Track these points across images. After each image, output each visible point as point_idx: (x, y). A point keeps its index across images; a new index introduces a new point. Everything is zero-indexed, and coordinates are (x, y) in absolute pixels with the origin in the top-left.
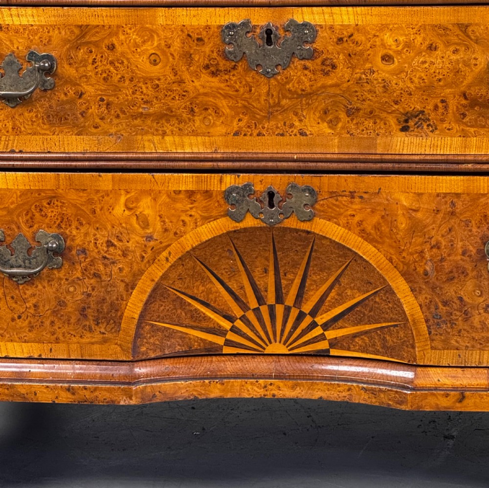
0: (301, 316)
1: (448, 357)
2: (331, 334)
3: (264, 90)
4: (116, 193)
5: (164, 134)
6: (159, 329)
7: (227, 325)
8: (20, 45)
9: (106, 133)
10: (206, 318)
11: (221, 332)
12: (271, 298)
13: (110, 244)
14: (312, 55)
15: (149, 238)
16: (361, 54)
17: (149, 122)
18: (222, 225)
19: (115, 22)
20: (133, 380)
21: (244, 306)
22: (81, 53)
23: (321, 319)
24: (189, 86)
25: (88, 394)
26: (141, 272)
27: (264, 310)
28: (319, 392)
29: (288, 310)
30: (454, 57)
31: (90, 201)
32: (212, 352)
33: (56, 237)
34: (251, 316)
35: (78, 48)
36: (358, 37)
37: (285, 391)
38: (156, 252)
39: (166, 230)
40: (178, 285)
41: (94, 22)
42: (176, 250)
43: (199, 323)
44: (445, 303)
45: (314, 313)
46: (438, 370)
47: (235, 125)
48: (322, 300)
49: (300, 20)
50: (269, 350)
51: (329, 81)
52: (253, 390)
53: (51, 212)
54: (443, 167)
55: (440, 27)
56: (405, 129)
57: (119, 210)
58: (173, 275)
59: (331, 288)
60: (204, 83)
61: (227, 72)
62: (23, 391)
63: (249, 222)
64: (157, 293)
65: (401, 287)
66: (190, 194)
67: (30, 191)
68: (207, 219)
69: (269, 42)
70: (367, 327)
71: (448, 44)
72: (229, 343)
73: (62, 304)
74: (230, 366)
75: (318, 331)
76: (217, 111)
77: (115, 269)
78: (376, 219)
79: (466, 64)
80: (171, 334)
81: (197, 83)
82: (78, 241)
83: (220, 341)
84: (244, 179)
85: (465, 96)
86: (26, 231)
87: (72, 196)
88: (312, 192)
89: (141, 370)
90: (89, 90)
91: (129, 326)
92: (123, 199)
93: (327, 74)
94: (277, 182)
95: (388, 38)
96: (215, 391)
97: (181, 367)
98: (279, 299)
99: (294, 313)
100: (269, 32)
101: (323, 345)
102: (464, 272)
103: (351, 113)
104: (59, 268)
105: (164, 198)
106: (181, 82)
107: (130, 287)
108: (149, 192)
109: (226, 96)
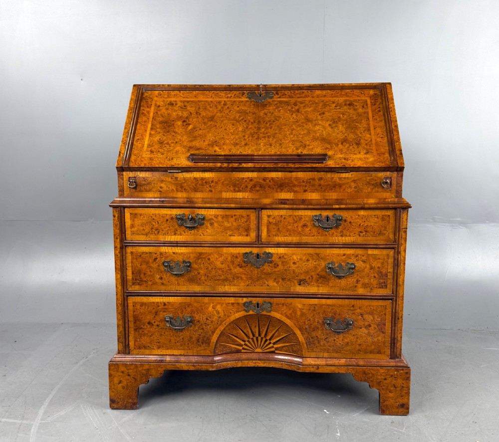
0: (266, 340)
1: (313, 354)
2: (276, 346)
3: (256, 272)
4: (209, 304)
5: (225, 285)
6: (222, 345)
7: (243, 343)
8: (180, 258)
9: (207, 285)
10: (237, 341)
11: (241, 345)
12: (257, 335)
13: (207, 319)
14: (271, 262)
15: (220, 317)
16: (286, 262)
17: (220, 282)
18: (242, 314)
19: (210, 252)
20: (214, 362)
21: (248, 337)
22: (199, 261)
23: (272, 341)
24: (233, 271)
25: (200, 367)
26: (217, 328)
27: (255, 338)
28: (272, 365)
29: (262, 338)
30: (315, 263)
31: (201, 306)
32: (238, 351)
33: (190, 317)
34: (251, 340)
35: (198, 259)
36: (285, 257)
37: (261, 364)
38: (222, 322)
39: (225, 315)
40: (228, 332)
41: (204, 251)
42: (228, 321)
43: (234, 342)
44: (312, 338)
45: (270, 339)
46: (310, 359)
47: (247, 283)
48: (273, 336)
49: (268, 252)
50: (256, 351)
51: (276, 270)
52: (251, 364)
53: (189, 309)
54: (311, 296)
55: (311, 254)
56: (300, 284)
57: (210, 309)
58: (227, 329)
59: (276, 331)
60: (238, 270)
61: (245, 267)
62: (178, 366)
63: (251, 312)
64: (222, 334)
65: (298, 333)
66: (233, 304)
67: (182, 303)
68: (238, 312)
69: (258, 258)
70: (287, 344)
71: (313, 259)
72: (243, 349)
73: (191, 338)
74: (244, 356)
75: (271, 345)
76: (242, 278)
77: (208, 327)
78: (290, 312)
79: (319, 265)
80: (226, 346)
81: (235, 270)
82: (197, 318)
83: (241, 348)
84: (250, 299)
85: (318, 275)
86: (181, 315)
87: (196, 304)
88: (271, 303)
89: (217, 358)
90: (202, 272)
91: (213, 345)
92: (211, 305)
93: (275, 267)
94: (260, 300)
95: (295, 257)
96: (240, 365)
97: (228, 357)
98: (260, 335)
99: (264, 340)
100: (258, 255)
101: (273, 349)
102: (318, 328)
103: (283, 279)
104: (191, 326)
105: (224, 305)
106: (230, 270)
107: (213, 332)
108: (219, 303)
109: (245, 274)
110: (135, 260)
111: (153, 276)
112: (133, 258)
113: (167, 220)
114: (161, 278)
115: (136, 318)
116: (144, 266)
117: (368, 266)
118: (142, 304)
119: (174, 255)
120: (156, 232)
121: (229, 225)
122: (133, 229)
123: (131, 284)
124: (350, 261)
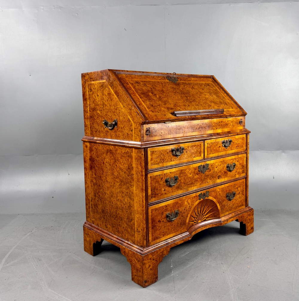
0: (203, 215)
1: (223, 215)
2: (206, 216)
3: (203, 176)
4: (185, 200)
5: (192, 187)
7: (194, 219)
8: (173, 175)
9: (184, 189)
11: (194, 221)
13: (185, 209)
14: (209, 169)
15: (190, 206)
16: (214, 167)
17: (190, 185)
18: (198, 201)
19: (185, 168)
21: (196, 215)
25: (185, 240)
26: (189, 213)
27: (198, 215)
29: (201, 214)
30: (223, 166)
31: (182, 202)
32: (193, 225)
34: (197, 217)
35: (181, 174)
36: (213, 165)
38: (190, 209)
39: (192, 204)
41: (183, 169)
42: (193, 208)
44: (223, 206)
45: (204, 213)
47: (200, 183)
48: (205, 211)
49: (207, 163)
50: (199, 222)
51: (210, 173)
53: (177, 206)
54: (222, 183)
55: (221, 161)
56: (218, 179)
57: (186, 203)
60: (196, 176)
61: (199, 174)
62: (176, 243)
63: (202, 199)
65: (218, 205)
66: (195, 197)
67: (174, 203)
68: (196, 201)
69: (204, 168)
70: (212, 213)
71: (222, 164)
72: (194, 223)
73: (178, 224)
74: (196, 227)
76: (198, 181)
77: (185, 214)
78: (215, 194)
82: (180, 211)
84: (201, 192)
85: (224, 172)
86: (173, 211)
87: (180, 202)
88: (209, 192)
90: (182, 181)
91: (187, 224)
93: (210, 171)
94: (205, 191)
95: (216, 164)
97: (191, 229)
98: (200, 212)
100: (204, 166)
101: (205, 219)
102: (224, 200)
103: (213, 177)
105: (191, 199)
106: (194, 177)
107: (187, 217)
108: (189, 198)
109: (199, 178)
110: (152, 182)
111: (161, 190)
112: (151, 181)
113: (168, 153)
114: (165, 190)
115: (153, 220)
116: (157, 184)
117: (239, 163)
118: (156, 209)
119: (170, 174)
120: (163, 161)
121: (193, 151)
122: (152, 162)
123: (150, 198)
124: (234, 162)
